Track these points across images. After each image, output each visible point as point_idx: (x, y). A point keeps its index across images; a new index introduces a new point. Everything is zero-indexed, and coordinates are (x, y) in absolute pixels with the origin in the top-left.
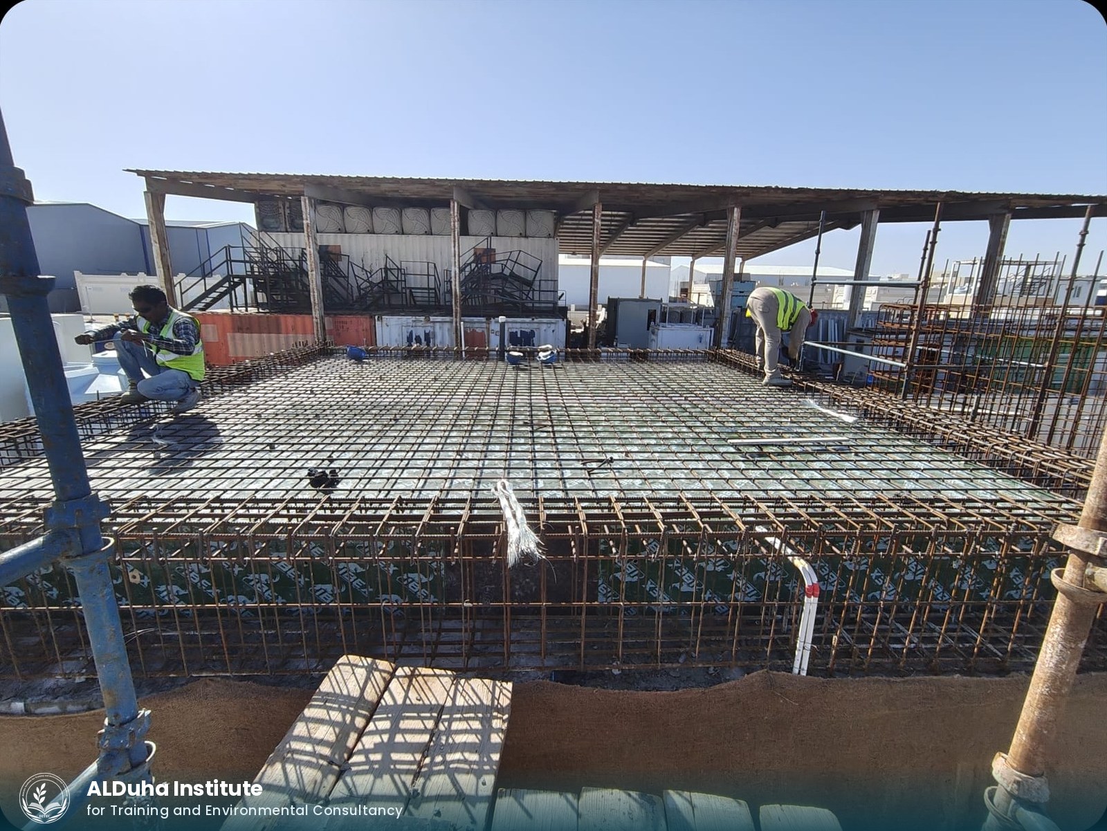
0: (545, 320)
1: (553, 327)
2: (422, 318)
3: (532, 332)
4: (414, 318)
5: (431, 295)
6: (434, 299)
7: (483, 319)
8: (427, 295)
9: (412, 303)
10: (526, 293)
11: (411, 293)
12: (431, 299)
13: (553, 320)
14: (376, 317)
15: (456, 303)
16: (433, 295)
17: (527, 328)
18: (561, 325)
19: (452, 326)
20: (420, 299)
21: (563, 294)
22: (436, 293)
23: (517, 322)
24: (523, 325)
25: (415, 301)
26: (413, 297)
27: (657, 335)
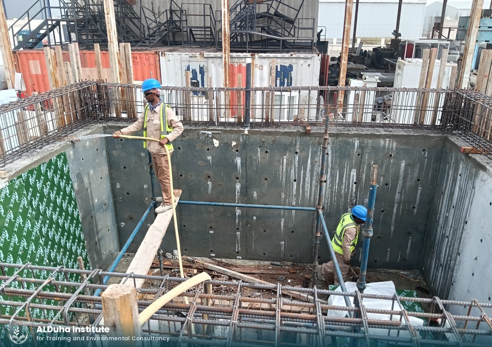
0: (302, 55)
1: (309, 62)
2: (198, 54)
3: (291, 66)
4: (191, 54)
5: (207, 33)
6: (209, 37)
7: (249, 55)
8: (203, 33)
9: (192, 39)
10: (289, 30)
11: (191, 31)
12: (207, 37)
13: (309, 55)
14: (160, 53)
15: (225, 40)
16: (209, 33)
17: (287, 63)
18: (316, 60)
19: (222, 61)
20: (199, 36)
21: (321, 31)
22: (211, 31)
23: (277, 58)
24: (283, 60)
25: (194, 38)
26: (193, 35)
27: (403, 70)
